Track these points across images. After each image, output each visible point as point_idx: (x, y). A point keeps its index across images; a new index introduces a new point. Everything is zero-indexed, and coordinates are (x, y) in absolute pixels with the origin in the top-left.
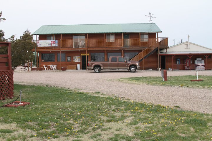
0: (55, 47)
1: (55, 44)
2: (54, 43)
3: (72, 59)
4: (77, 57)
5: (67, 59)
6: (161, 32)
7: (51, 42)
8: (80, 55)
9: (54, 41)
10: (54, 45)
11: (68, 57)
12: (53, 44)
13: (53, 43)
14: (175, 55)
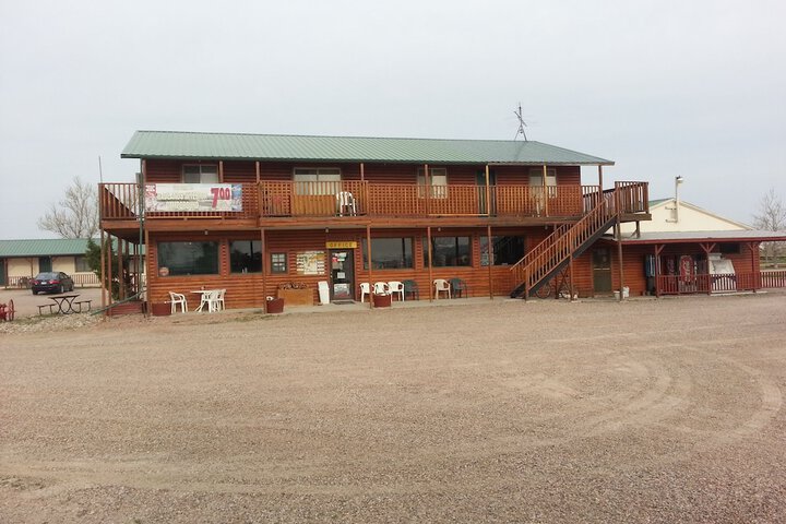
0: (230, 215)
1: (229, 202)
2: (228, 199)
3: (291, 263)
4: (309, 254)
5: (272, 263)
6: (613, 163)
7: (213, 190)
8: (324, 248)
9: (227, 190)
10: (225, 206)
11: (274, 256)
12: (219, 201)
13: (222, 198)
14: (667, 244)
